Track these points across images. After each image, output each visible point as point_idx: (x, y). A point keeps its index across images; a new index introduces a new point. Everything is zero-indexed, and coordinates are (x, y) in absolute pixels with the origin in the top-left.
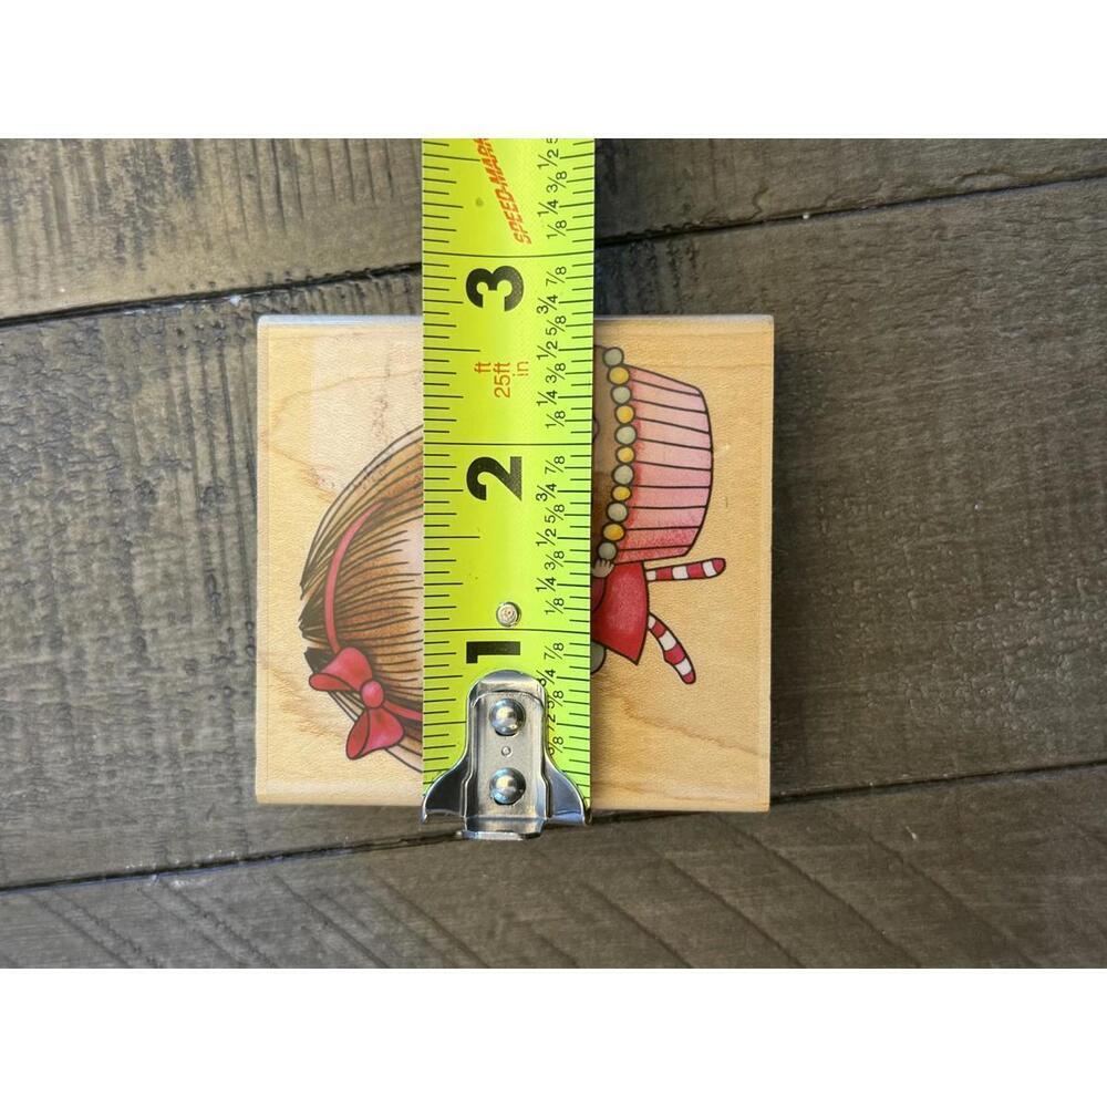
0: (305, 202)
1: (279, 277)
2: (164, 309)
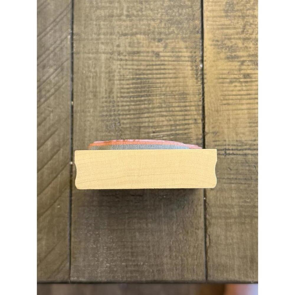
0: (221, 84)
1: (205, 76)
2: (201, 50)
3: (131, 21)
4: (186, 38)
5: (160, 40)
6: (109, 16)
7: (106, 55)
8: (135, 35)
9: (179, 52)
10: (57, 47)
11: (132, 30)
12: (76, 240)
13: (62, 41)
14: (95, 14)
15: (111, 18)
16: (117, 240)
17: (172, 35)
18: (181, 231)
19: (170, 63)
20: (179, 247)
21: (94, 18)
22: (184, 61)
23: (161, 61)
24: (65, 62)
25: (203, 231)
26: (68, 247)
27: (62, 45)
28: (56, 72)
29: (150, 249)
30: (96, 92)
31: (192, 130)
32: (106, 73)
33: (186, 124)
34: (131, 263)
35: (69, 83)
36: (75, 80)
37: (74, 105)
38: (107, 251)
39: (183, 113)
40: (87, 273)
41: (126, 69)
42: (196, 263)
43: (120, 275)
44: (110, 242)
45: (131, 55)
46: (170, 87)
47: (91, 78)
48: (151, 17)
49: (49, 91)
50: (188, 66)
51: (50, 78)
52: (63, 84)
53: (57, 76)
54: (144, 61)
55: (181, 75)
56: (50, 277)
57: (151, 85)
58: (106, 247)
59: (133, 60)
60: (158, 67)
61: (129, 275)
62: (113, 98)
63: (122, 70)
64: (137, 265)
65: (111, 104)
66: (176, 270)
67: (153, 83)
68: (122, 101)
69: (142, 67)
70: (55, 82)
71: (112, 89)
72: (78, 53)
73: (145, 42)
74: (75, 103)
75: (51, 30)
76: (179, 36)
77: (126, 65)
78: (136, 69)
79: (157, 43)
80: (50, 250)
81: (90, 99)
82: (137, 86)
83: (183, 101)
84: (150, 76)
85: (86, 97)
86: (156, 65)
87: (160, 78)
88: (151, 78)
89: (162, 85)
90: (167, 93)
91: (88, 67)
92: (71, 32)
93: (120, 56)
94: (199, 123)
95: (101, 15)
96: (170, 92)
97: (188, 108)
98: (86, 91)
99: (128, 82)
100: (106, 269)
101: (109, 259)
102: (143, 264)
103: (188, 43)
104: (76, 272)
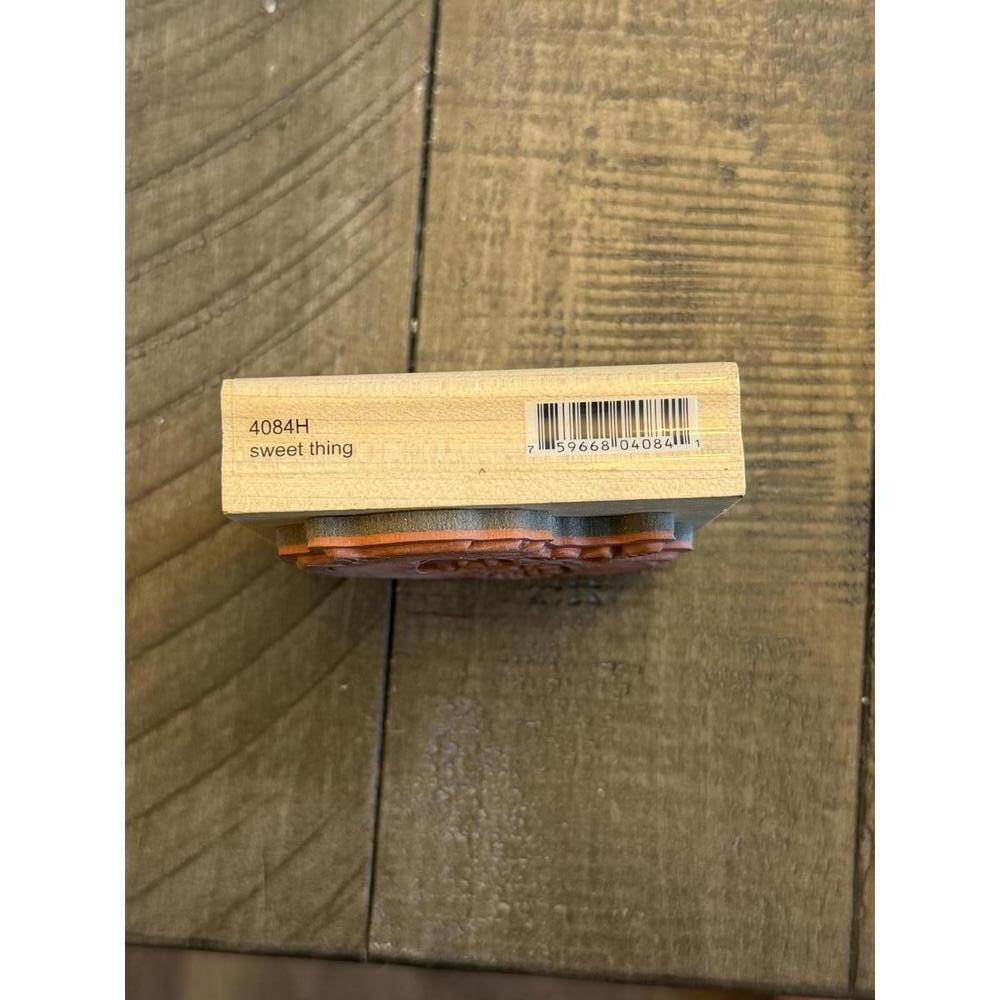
3: (642, 46)
4: (835, 120)
5: (742, 122)
6: (567, 24)
7: (545, 162)
8: (654, 97)
9: (809, 169)
10: (374, 122)
11: (642, 79)
12: (396, 810)
13: (393, 102)
14: (517, 15)
15: (572, 32)
16: (540, 822)
17: (786, 106)
18: (773, 810)
19: (773, 205)
20: (763, 865)
21: (512, 28)
22: (822, 203)
23: (742, 196)
24: (398, 177)
25: (852, 814)
26: (370, 834)
27: (392, 117)
28: (365, 212)
29: (656, 865)
30: (500, 292)
31: (836, 453)
32: (541, 226)
33: (815, 429)
34: (585, 909)
35: (410, 252)
36: (430, 244)
37: (422, 334)
38: (504, 858)
39: (806, 389)
40: (429, 930)
41: (612, 217)
42: (819, 927)
43: (545, 946)
44: (515, 828)
45: (632, 168)
46: (765, 293)
47: (488, 242)
48: (717, 37)
49: (334, 278)
50: (835, 220)
51: (344, 230)
52: (386, 255)
53: (366, 224)
54: (678, 191)
55: (806, 252)
56: (297, 935)
57: (696, 279)
58: (502, 842)
59: (638, 187)
60: (727, 218)
61: (578, 948)
62: (561, 315)
63: (596, 219)
64: (608, 916)
65: (551, 339)
66: (747, 944)
67: (706, 274)
68: (592, 332)
69: (672, 215)
70: (360, 248)
71: (558, 284)
72: (447, 148)
73: (686, 124)
74: (424, 326)
75: (357, 58)
76: (813, 113)
77: (614, 202)
78: (649, 221)
79: (728, 133)
80: (304, 838)
81: (477, 316)
82: (647, 279)
83: (807, 345)
84: (698, 248)
85: (465, 307)
86: (721, 210)
87: (732, 259)
88: (699, 257)
89: (737, 283)
90: (754, 313)
91: (480, 202)
92: (428, 71)
93: (595, 169)
94: (861, 430)
95: (536, 16)
96: (765, 312)
97: (827, 373)
98: (464, 286)
99: (614, 264)
100: (498, 920)
101: (509, 885)
102: (631, 915)
103: (841, 139)
104: (392, 925)
